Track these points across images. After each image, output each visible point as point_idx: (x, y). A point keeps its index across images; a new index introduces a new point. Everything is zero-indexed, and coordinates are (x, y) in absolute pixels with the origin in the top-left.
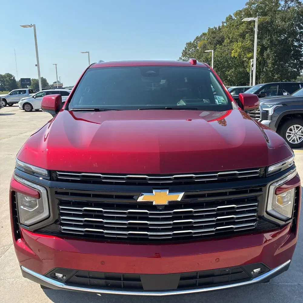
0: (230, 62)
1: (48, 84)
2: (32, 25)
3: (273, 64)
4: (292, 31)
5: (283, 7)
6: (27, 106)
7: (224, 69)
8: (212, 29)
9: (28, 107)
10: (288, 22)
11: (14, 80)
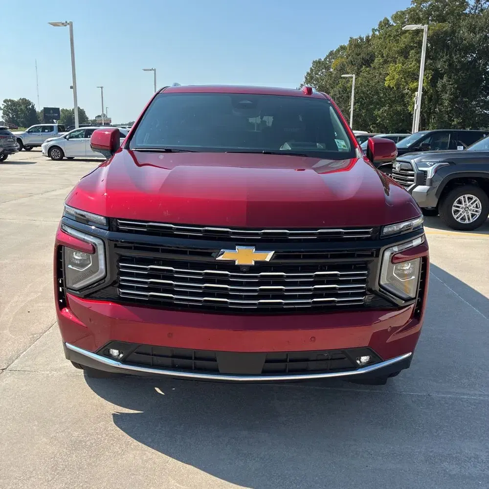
0: (382, 95)
1: (87, 118)
2: (68, 22)
3: (452, 101)
4: (486, 50)
5: (472, 9)
6: (55, 151)
7: (371, 106)
8: (356, 39)
9: (56, 153)
10: (479, 33)
11: (33, 110)
